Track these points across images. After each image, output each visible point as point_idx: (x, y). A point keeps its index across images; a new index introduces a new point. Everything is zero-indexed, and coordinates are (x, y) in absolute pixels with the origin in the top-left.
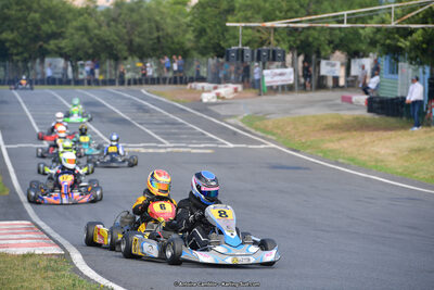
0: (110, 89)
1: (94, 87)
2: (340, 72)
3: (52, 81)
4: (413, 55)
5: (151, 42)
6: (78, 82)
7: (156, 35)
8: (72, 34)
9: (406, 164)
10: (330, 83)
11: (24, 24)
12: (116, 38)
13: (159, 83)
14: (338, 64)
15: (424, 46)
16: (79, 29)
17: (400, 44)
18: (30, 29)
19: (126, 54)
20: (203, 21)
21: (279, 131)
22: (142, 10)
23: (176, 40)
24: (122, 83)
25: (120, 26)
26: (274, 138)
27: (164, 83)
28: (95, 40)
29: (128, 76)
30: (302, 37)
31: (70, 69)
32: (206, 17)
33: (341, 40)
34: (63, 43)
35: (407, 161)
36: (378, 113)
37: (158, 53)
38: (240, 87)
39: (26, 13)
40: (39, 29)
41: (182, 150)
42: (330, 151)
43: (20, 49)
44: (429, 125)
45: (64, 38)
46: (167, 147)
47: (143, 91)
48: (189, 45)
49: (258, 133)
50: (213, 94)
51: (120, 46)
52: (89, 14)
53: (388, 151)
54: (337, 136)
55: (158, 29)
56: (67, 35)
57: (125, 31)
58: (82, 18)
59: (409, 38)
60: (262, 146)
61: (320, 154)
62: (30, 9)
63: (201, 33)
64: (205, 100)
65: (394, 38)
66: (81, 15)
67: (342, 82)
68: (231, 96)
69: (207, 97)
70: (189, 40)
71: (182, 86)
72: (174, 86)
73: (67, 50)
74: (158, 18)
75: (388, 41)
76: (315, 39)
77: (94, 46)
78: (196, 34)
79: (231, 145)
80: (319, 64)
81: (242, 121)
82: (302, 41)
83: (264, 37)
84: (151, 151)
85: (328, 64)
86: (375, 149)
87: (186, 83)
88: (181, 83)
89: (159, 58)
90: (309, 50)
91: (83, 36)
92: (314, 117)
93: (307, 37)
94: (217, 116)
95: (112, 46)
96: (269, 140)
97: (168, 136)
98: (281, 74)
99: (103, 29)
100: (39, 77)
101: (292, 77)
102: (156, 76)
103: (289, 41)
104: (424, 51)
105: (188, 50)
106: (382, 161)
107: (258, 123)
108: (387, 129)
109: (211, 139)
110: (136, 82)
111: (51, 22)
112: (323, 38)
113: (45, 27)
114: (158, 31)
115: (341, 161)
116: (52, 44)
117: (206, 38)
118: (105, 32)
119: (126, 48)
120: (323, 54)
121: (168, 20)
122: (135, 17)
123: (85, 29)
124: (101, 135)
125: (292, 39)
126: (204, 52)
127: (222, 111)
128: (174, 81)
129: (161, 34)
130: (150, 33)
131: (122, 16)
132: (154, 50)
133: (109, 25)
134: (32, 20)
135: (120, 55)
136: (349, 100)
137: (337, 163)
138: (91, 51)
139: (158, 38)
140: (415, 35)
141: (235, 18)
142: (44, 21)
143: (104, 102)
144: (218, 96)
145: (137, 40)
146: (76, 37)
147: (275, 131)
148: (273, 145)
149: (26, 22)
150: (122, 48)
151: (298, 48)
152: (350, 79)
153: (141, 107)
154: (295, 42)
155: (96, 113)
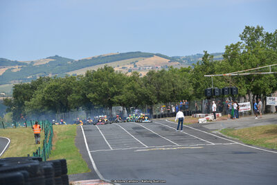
5: (170, 94)
7: (172, 89)
8: (126, 92)
11: (100, 88)
12: (150, 93)
16: (129, 89)
18: (103, 91)
19: (156, 101)
21: (241, 136)
22: (164, 76)
23: (184, 91)
24: (155, 117)
25: (152, 86)
30: (254, 84)
31: (126, 112)
34: (121, 97)
37: (174, 99)
38: (221, 114)
39: (100, 82)
41: (185, 148)
42: (269, 144)
43: (98, 103)
45: (122, 94)
46: (178, 146)
47: (166, 120)
48: (191, 93)
49: (229, 137)
50: (205, 119)
51: (152, 97)
52: (135, 80)
54: (273, 136)
55: (173, 86)
56: (123, 92)
57: (155, 88)
58: (131, 83)
60: (231, 144)
61: (264, 146)
62: (102, 80)
63: (197, 86)
64: (200, 122)
66: (131, 81)
69: (201, 121)
70: (191, 90)
73: (124, 100)
74: (173, 80)
76: (261, 84)
77: (138, 98)
78: (194, 86)
79: (214, 144)
80: (265, 99)
81: (221, 132)
82: (254, 87)
87: (191, 115)
90: (259, 93)
93: (257, 84)
94: (206, 130)
95: (148, 97)
96: (235, 140)
97: (178, 141)
98: (244, 106)
101: (250, 107)
103: (247, 87)
105: (191, 96)
109: (202, 141)
110: (163, 116)
111: (114, 86)
112: (266, 85)
113: (111, 89)
116: (115, 99)
118: (144, 90)
119: (156, 97)
120: (267, 93)
121: (179, 81)
122: (160, 80)
123: (133, 88)
124: (141, 143)
126: (198, 96)
127: (209, 127)
129: (175, 88)
130: (169, 88)
131: (153, 80)
132: (172, 97)
133: (146, 85)
134: (104, 86)
135: (153, 102)
137: (273, 150)
139: (174, 91)
142: (110, 86)
144: (208, 119)
145: (162, 93)
146: (128, 93)
148: (237, 143)
150: (154, 98)
151: (252, 91)
153: (164, 129)
154: (250, 87)
155: (139, 132)
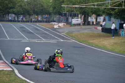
0: (28, 23)
1: (23, 23)
2: (94, 20)
3: (11, 21)
4: (115, 16)
5: (40, 10)
6: (19, 21)
7: (41, 8)
8: (17, 8)
9: (112, 47)
10: (91, 23)
11: (3, 4)
12: (30, 9)
13: (42, 22)
14: (94, 18)
15: (118, 13)
16: (19, 6)
17: (111, 13)
18: (5, 5)
19: (33, 14)
20: (55, 5)
21: (76, 37)
22: (38, 1)
23: (47, 10)
24: (31, 22)
25: (31, 5)
26: (75, 39)
27: (43, 22)
28: (24, 9)
29: (33, 20)
30: (84, 10)
31: (16, 17)
32: (56, 4)
33: (95, 11)
34: (14, 10)
35: (112, 46)
36: (105, 32)
37: (42, 13)
38: (65, 24)
39: (4, 1)
40: (8, 6)
41: (48, 41)
42: (91, 43)
43: (2, 12)
44: (119, 36)
45: (15, 9)
46: (44, 40)
47: (37, 24)
48: (51, 11)
49: (70, 37)
51: (31, 11)
52: (22, 2)
53: (107, 43)
54: (93, 38)
55: (42, 6)
56: (16, 7)
57: (32, 7)
58: (20, 3)
59: (114, 11)
60: (71, 41)
61: (88, 44)
63: (54, 8)
64: (55, 27)
65: (110, 11)
66: (20, 2)
67: (95, 23)
68: (63, 26)
69: (56, 27)
70: (51, 10)
71: (49, 23)
72: (46, 23)
73: (15, 12)
74: (42, 4)
75: (108, 12)
76: (87, 11)
78: (53, 8)
79: (62, 41)
80: (88, 18)
81: (66, 34)
82: (83, 11)
83: (73, 10)
84: (39, 41)
85: (90, 18)
86: (104, 43)
87: (50, 23)
88: (48, 22)
89: (42, 15)
90: (85, 14)
91: (20, 8)
92: (86, 33)
93: (85, 10)
94: (58, 32)
95: (29, 11)
96: (73, 39)
97: (44, 37)
98: (77, 21)
99: (26, 6)
100: (7, 20)
102: (41, 20)
103: (80, 11)
104: (118, 15)
105: (51, 13)
106: (105, 46)
107: (70, 34)
108: (107, 37)
109: (56, 38)
110: (35, 22)
111: (11, 4)
112: (89, 11)
113: (9, 5)
114: (42, 7)
115: (94, 46)
116: (11, 10)
117: (56, 9)
118: (27, 7)
119: (33, 12)
120: (89, 15)
121: (45, 4)
122: (35, 3)
123: (21, 6)
124: (25, 37)
125: (81, 10)
126: (55, 14)
127: (60, 31)
128: (46, 22)
129: (43, 8)
130: (40, 8)
131: (32, 3)
132: (41, 13)
133: (28, 5)
134: (6, 3)
135: (31, 14)
136: (96, 28)
137: (92, 46)
138: (22, 12)
139: (42, 9)
140: (115, 10)
141: (64, 4)
142: (9, 3)
143: (26, 27)
144: (59, 26)
145: (36, 10)
146: (18, 8)
147: (75, 37)
148: (74, 41)
149: (4, 4)
150: (31, 12)
151: (82, 13)
152: (97, 22)
153: (36, 29)
154: (81, 11)
155: (23, 30)
